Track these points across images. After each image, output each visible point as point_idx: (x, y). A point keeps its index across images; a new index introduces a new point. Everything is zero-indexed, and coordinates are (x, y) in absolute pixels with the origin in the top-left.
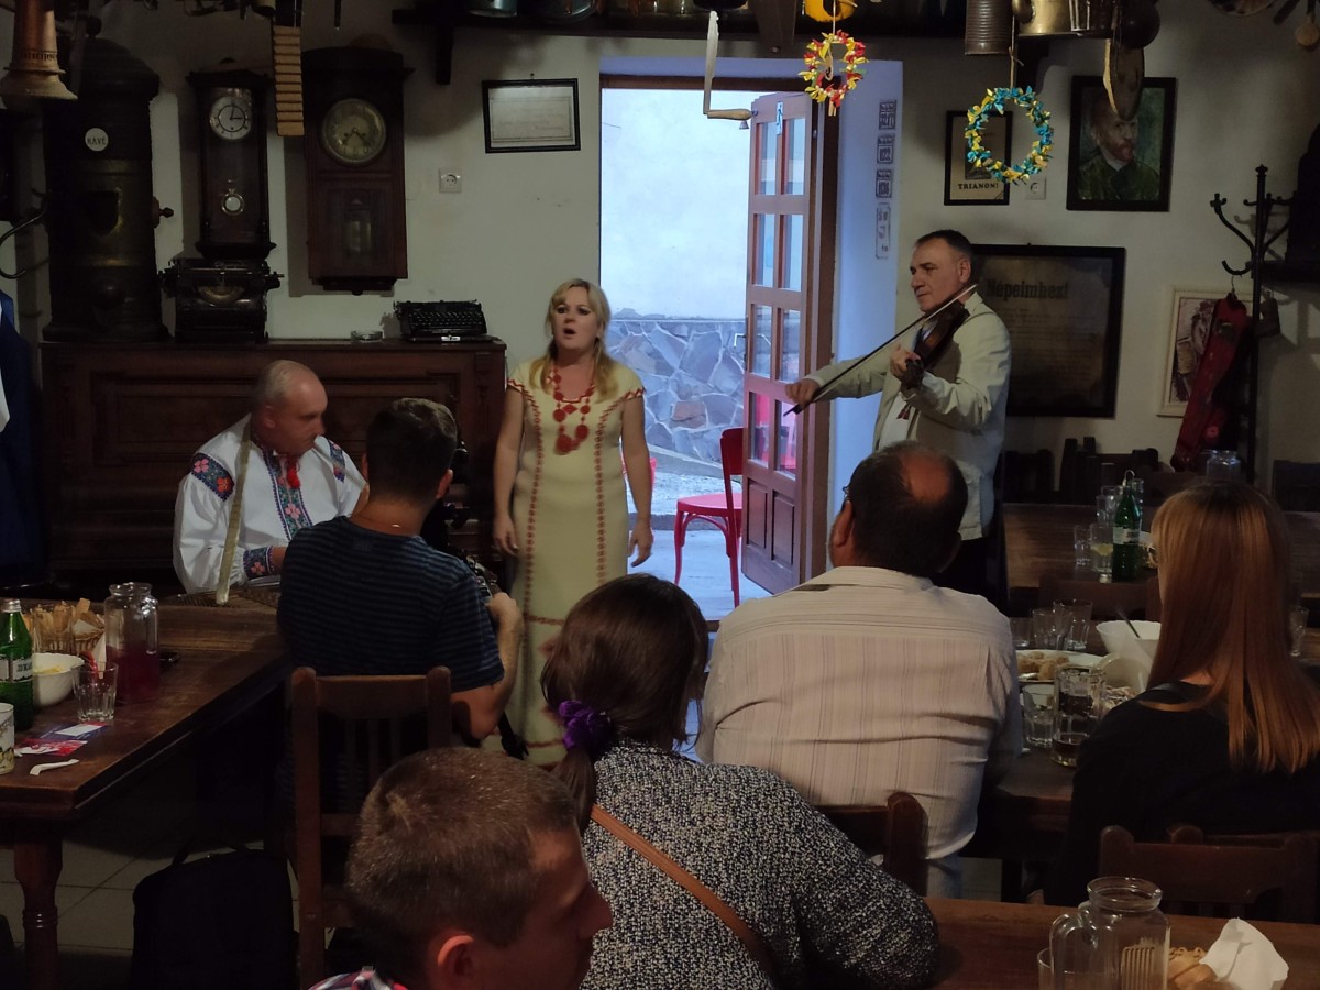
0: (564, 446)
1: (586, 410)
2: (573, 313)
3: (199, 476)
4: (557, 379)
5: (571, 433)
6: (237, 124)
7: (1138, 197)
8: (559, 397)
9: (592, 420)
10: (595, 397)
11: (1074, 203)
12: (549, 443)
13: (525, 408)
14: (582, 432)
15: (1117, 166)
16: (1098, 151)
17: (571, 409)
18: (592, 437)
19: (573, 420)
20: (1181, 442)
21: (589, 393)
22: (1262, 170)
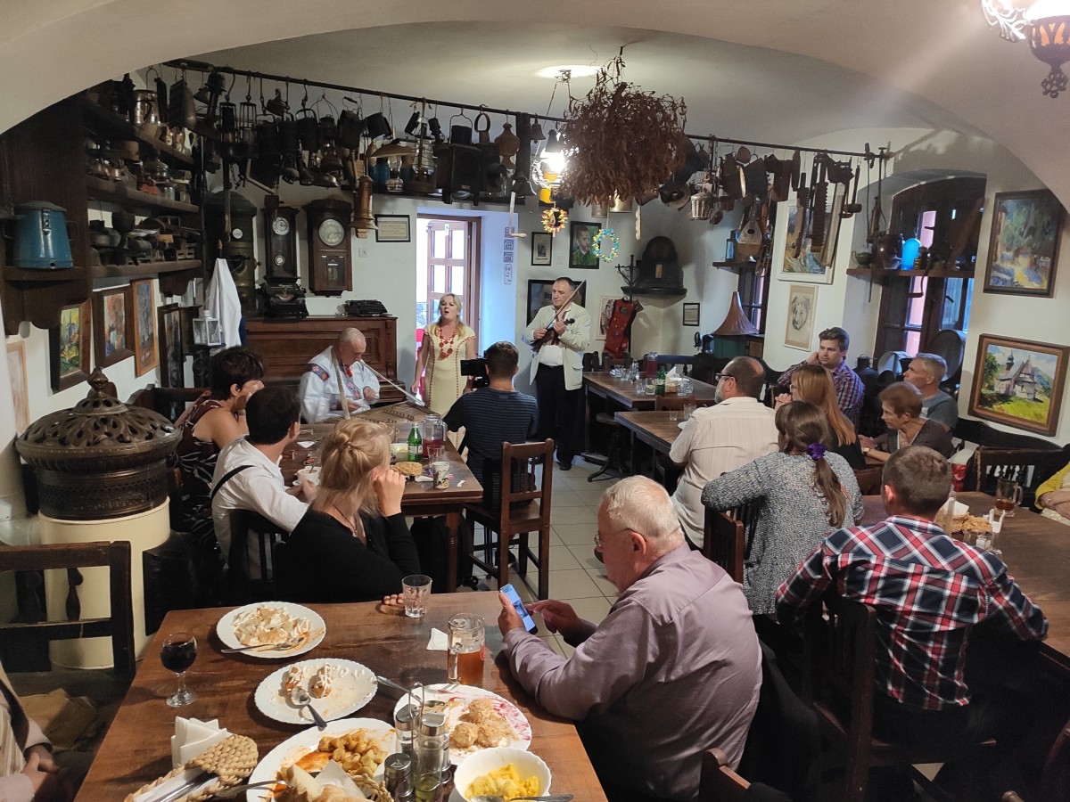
0: (443, 356)
1: (452, 343)
2: (448, 306)
3: (315, 373)
4: (441, 331)
5: (445, 351)
6: (283, 228)
7: (590, 264)
8: (441, 337)
9: (454, 347)
10: (457, 337)
11: (571, 266)
12: (437, 355)
13: (429, 343)
14: (450, 351)
15: (584, 253)
16: (578, 248)
17: (446, 342)
18: (454, 353)
19: (446, 347)
20: (605, 348)
21: (453, 336)
22: (632, 256)
